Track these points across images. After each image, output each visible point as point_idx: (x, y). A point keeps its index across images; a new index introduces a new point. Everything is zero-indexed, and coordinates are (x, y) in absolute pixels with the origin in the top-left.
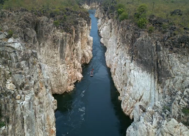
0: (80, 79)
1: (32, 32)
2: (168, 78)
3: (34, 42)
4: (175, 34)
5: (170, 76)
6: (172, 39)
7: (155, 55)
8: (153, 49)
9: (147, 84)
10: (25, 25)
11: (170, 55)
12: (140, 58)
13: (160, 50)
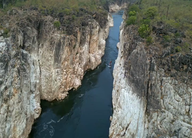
0: (76, 87)
1: (33, 32)
2: (157, 111)
3: (34, 42)
4: (177, 51)
5: (160, 108)
6: (172, 57)
7: (147, 76)
8: (147, 67)
9: (136, 111)
10: (26, 24)
11: (164, 78)
12: (132, 75)
13: (153, 70)
